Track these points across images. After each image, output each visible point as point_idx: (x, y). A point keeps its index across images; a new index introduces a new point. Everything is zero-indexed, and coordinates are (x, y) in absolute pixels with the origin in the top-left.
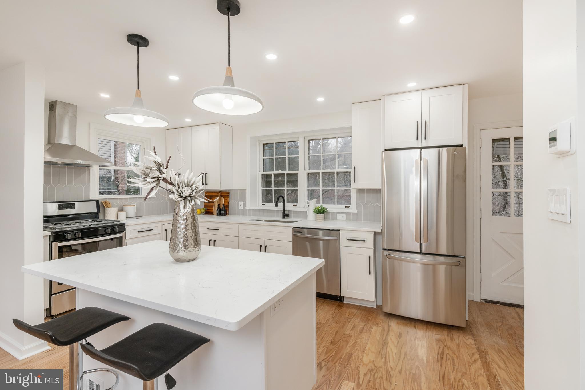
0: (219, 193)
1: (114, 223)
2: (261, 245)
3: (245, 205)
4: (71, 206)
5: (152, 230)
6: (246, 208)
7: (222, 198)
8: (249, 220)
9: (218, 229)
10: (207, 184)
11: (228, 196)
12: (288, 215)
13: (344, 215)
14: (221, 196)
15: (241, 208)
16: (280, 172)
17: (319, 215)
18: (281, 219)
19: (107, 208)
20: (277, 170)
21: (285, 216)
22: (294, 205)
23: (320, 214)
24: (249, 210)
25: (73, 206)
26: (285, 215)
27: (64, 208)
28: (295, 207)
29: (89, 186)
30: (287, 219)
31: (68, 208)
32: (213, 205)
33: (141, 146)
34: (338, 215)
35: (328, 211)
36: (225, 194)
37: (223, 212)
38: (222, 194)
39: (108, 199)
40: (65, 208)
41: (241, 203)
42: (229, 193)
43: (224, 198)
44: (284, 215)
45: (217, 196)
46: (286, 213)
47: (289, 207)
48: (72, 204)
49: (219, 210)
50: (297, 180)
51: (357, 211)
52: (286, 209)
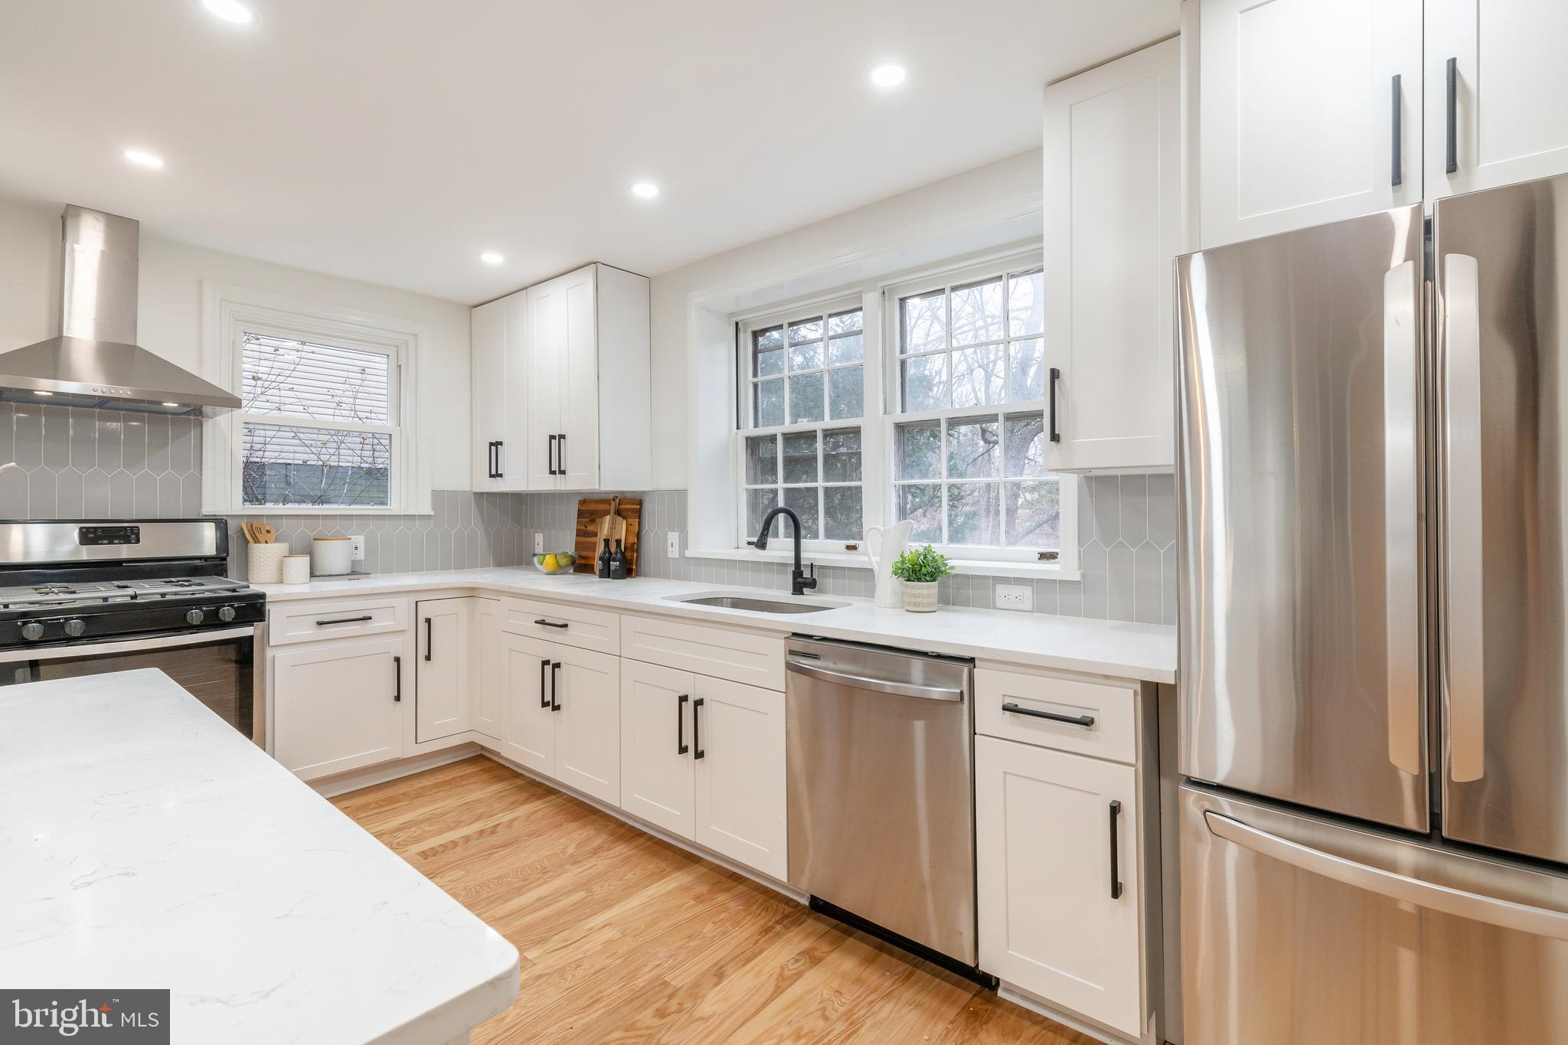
0: (613, 504)
1: (234, 590)
2: (682, 694)
3: (684, 544)
4: (126, 534)
5: (370, 618)
6: (688, 553)
7: (620, 519)
8: (662, 598)
9: (566, 626)
10: (563, 472)
11: (639, 513)
12: (812, 584)
13: (1027, 592)
14: (618, 513)
15: (673, 553)
16: (804, 425)
17: (913, 587)
18: (785, 595)
19: (258, 545)
20: (794, 421)
21: (802, 588)
22: (849, 548)
23: (919, 580)
24: (698, 561)
25: (133, 534)
26: (803, 580)
27: (102, 540)
28: (852, 552)
29: (201, 475)
30: (809, 598)
31: (115, 542)
32: (596, 543)
33: (390, 357)
34: (1001, 590)
35: (953, 572)
36: (629, 507)
37: (614, 565)
38: (622, 507)
39: (267, 516)
40: (105, 540)
41: (673, 537)
42: (640, 503)
43: (624, 518)
44: (798, 583)
45: (608, 513)
46: (807, 574)
47: (820, 550)
48: (132, 527)
49: (606, 560)
50: (858, 455)
51: (1083, 576)
52: (806, 556)
